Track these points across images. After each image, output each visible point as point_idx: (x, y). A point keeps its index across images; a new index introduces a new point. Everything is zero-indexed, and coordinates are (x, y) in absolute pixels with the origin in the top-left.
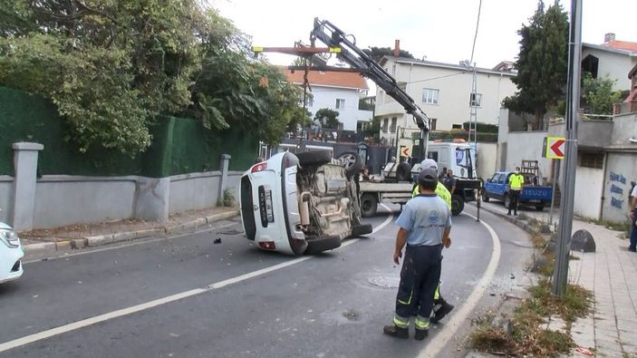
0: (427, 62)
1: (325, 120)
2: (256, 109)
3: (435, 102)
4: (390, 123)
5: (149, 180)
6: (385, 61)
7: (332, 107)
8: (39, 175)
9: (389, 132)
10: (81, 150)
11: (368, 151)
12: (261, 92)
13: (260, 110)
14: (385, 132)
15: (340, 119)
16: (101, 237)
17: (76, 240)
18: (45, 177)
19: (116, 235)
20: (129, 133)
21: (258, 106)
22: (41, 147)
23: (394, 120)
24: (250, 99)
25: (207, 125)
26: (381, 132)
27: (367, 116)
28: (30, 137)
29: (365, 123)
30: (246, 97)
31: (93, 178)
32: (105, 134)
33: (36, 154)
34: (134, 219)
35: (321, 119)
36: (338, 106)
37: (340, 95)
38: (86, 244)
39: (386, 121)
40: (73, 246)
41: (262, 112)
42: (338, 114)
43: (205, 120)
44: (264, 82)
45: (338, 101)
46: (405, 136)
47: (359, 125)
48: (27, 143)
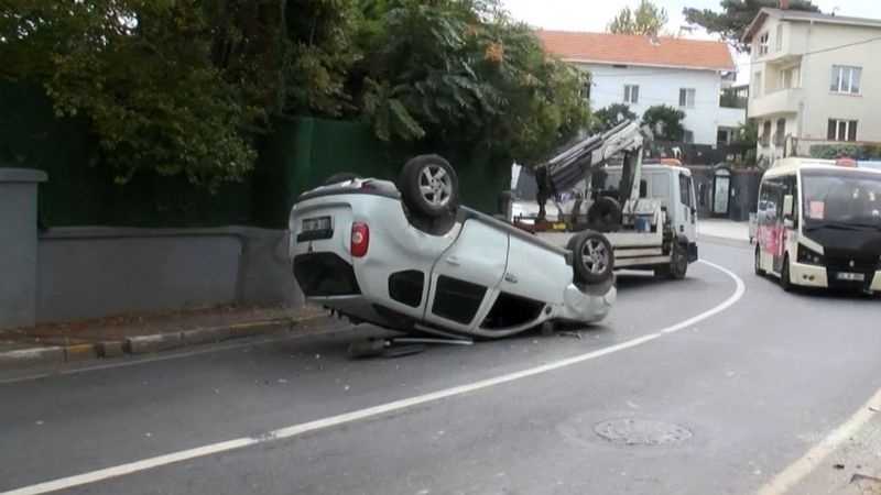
0: (839, 18)
1: (659, 127)
2: (477, 103)
3: (855, 90)
4: (774, 129)
5: (265, 234)
6: (764, 17)
7: (672, 102)
8: (41, 227)
9: (772, 146)
10: (117, 180)
11: (732, 179)
12: (489, 70)
13: (484, 103)
14: (766, 145)
15: (688, 123)
16: (157, 337)
17: (106, 343)
18: (55, 231)
19: (188, 333)
20: (203, 148)
21: (480, 95)
22: (43, 176)
23: (781, 124)
24: (465, 83)
25: (382, 135)
26: (759, 146)
27: (734, 118)
28: (21, 159)
29: (732, 130)
30: (457, 79)
31: (154, 231)
32: (160, 151)
33: (35, 190)
34: (241, 303)
35: (652, 125)
36: (682, 100)
37: (687, 82)
38: (127, 349)
39: (768, 125)
40: (101, 353)
41: (489, 108)
42: (682, 115)
43: (379, 124)
44: (496, 52)
45: (683, 92)
46: (798, 151)
47: (722, 134)
48: (14, 170)
